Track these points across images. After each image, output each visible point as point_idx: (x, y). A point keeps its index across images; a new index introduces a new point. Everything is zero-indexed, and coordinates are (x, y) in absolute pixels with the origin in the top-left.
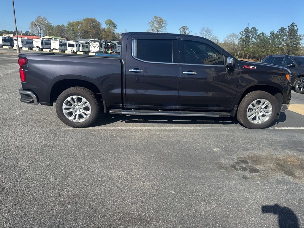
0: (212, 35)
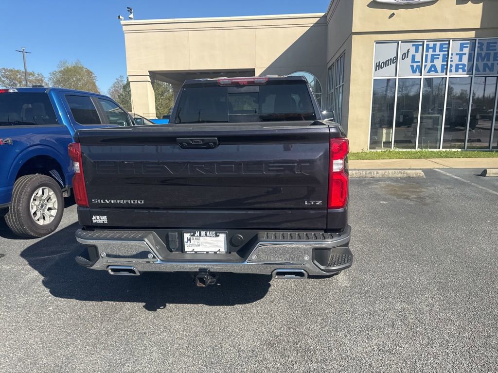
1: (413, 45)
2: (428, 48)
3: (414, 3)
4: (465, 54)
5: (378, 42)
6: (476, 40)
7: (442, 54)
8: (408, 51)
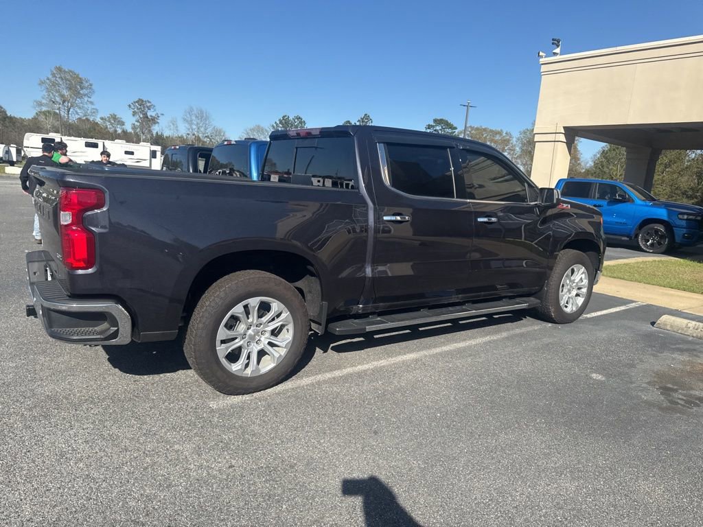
0: (212, 125)
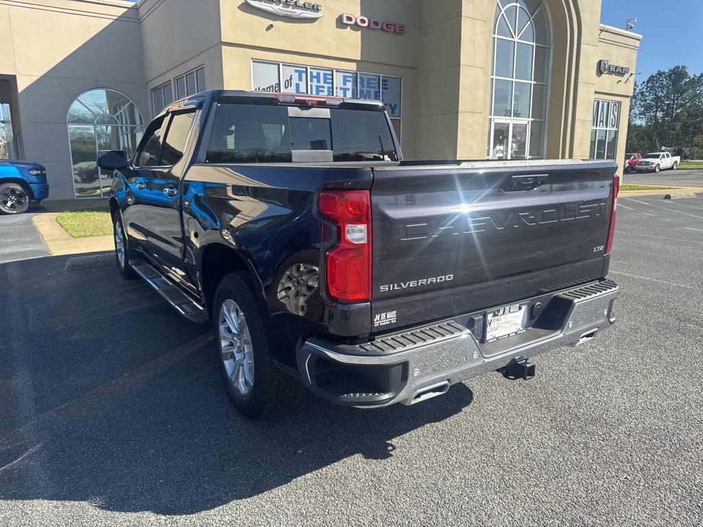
1: (296, 71)
2: (312, 77)
3: (294, 17)
4: (348, 89)
5: (255, 61)
6: (357, 74)
7: (326, 86)
8: (291, 79)
